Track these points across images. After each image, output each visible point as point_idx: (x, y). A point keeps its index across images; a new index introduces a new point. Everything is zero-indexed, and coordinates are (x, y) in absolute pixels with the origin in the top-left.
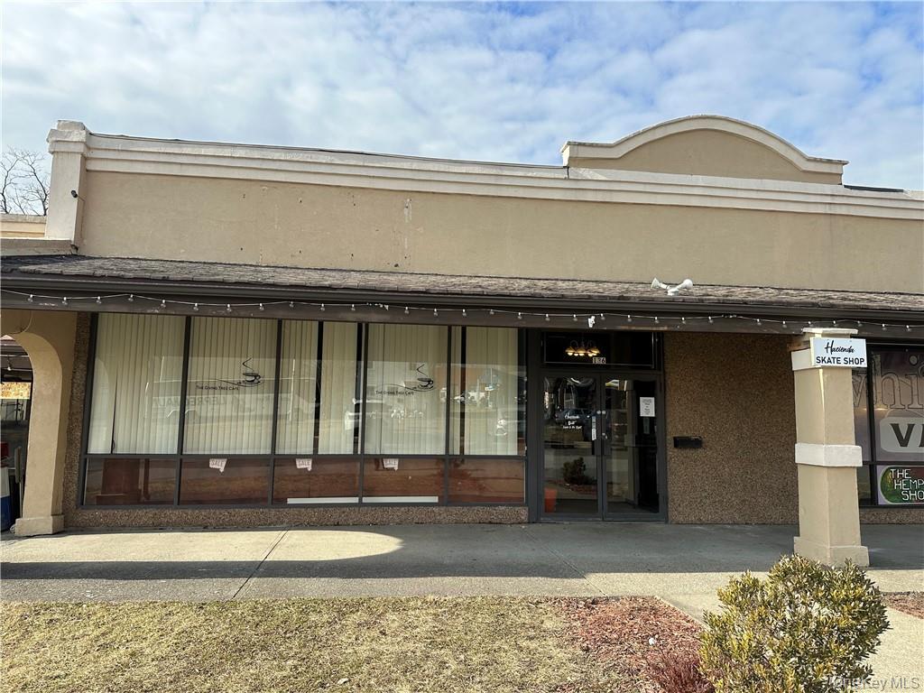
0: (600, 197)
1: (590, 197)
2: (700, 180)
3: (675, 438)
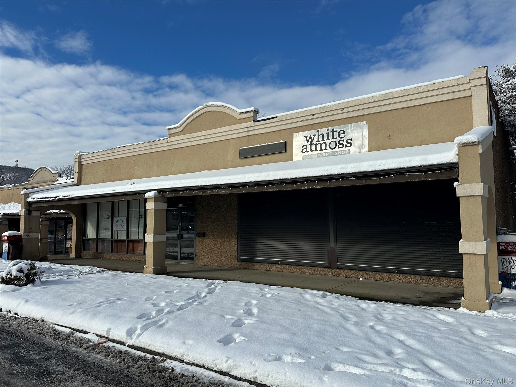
0: (176, 147)
2: (203, 133)
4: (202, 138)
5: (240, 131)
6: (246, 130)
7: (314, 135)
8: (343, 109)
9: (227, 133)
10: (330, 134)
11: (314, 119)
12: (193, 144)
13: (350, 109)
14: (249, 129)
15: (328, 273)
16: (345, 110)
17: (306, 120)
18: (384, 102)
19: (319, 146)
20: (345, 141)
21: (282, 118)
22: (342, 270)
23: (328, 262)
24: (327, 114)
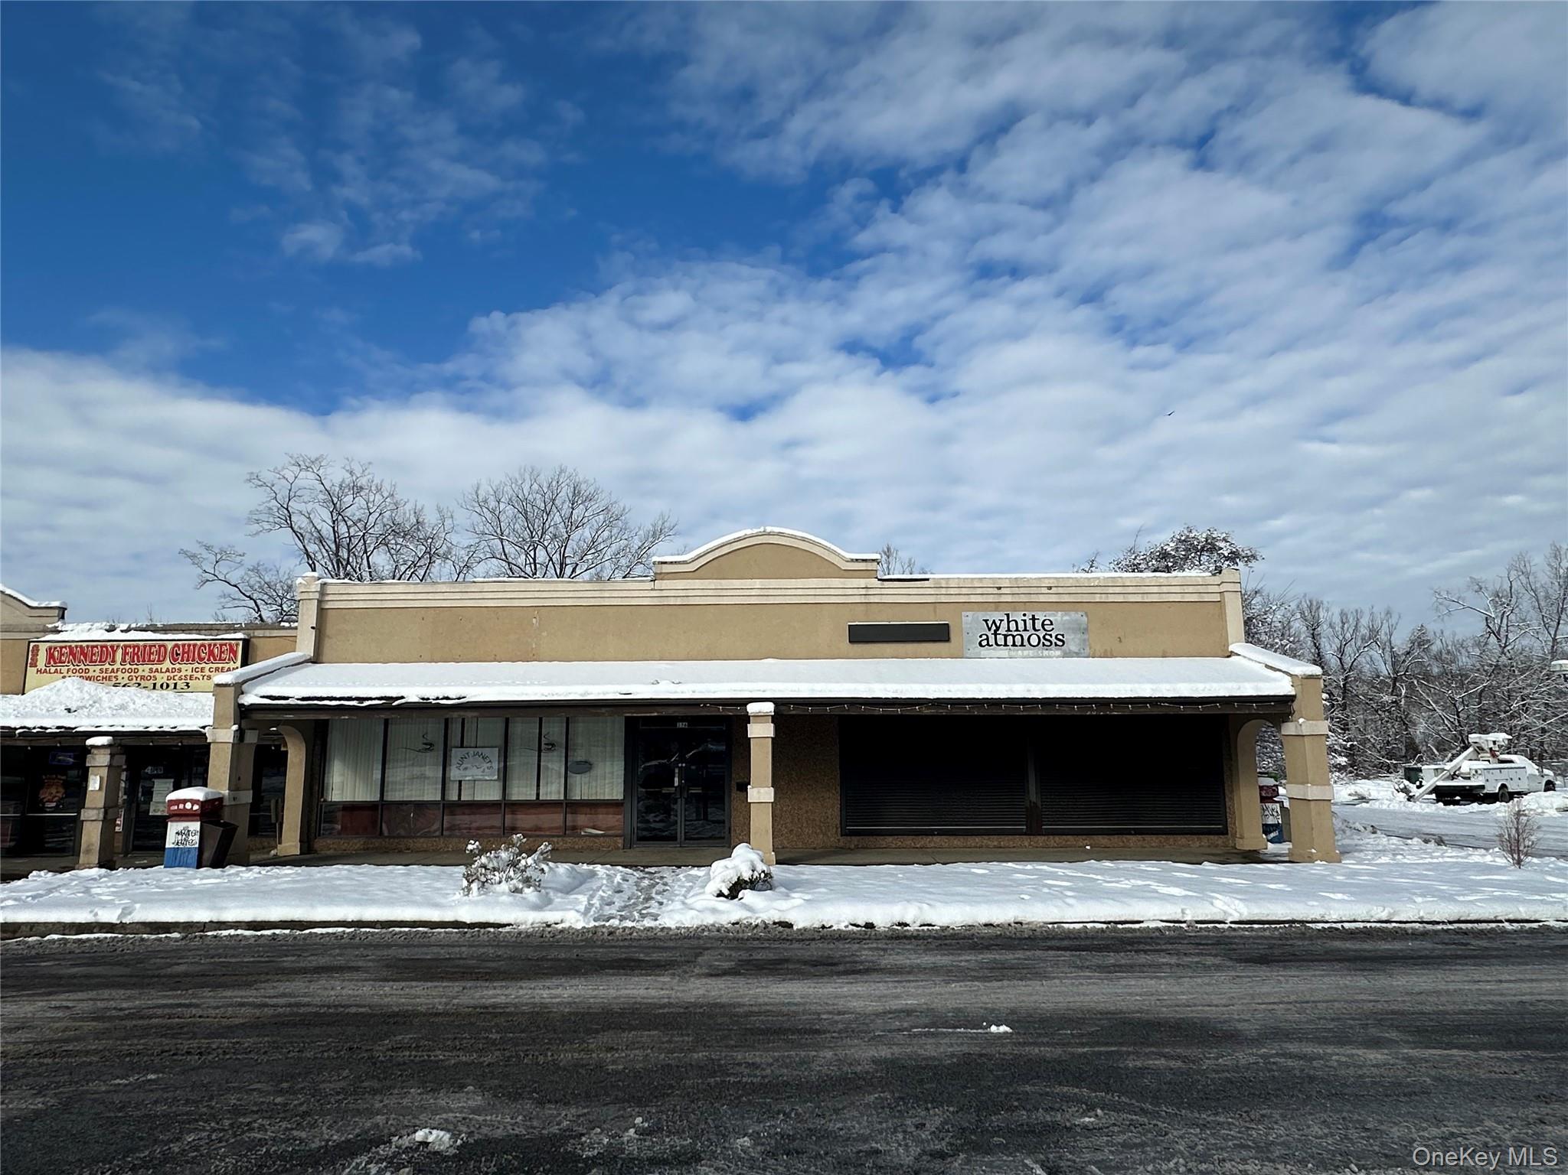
0: (679, 601)
1: (672, 601)
2: (758, 583)
3: (737, 783)
4: (753, 592)
5: (850, 592)
6: (863, 592)
7: (1001, 621)
8: (1050, 588)
9: (818, 592)
10: (1029, 623)
11: (1001, 594)
12: (725, 601)
13: (1061, 590)
14: (871, 592)
15: (1026, 844)
16: (1054, 590)
17: (987, 594)
18: (1111, 590)
19: (1010, 639)
20: (1054, 635)
21: (940, 583)
22: (1051, 837)
23: (1026, 825)
24: (1022, 590)
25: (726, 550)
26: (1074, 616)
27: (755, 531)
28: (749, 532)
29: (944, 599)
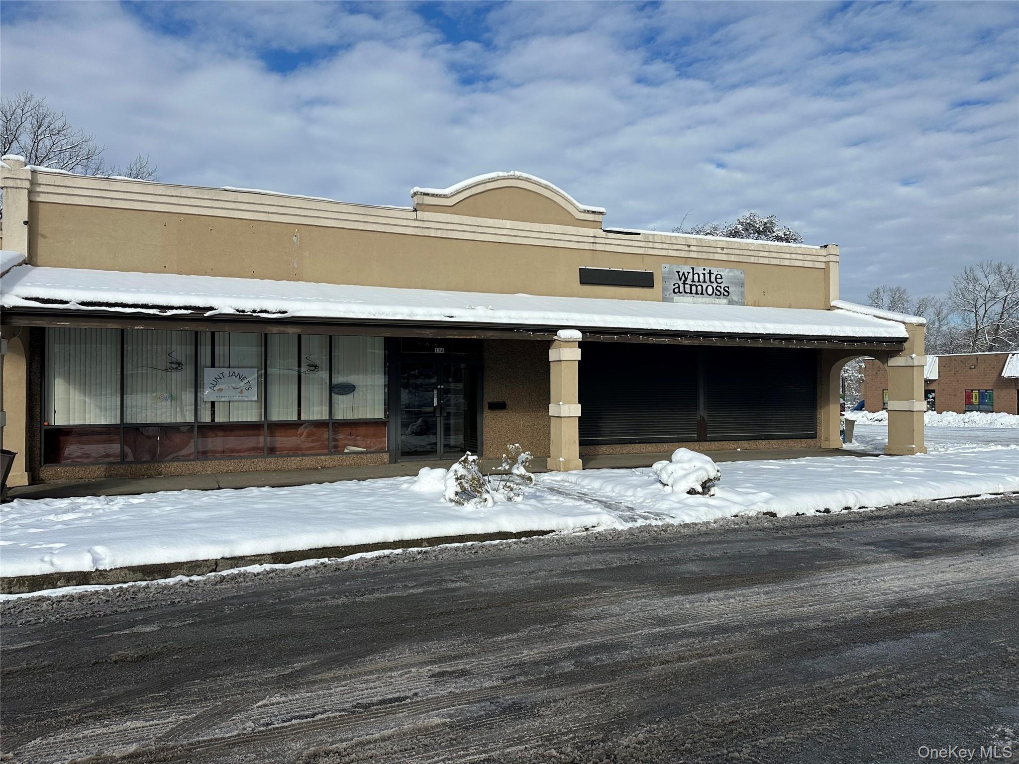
0: (439, 234)
1: (432, 233)
2: (508, 224)
3: (489, 403)
4: (504, 232)
5: (582, 239)
6: (592, 240)
7: (689, 273)
8: (723, 249)
9: (557, 237)
10: (707, 276)
11: (690, 251)
12: (481, 238)
13: (730, 251)
14: (598, 240)
16: (725, 251)
17: (680, 250)
18: (762, 254)
20: (722, 287)
21: (648, 238)
22: (713, 443)
23: (697, 434)
24: (705, 249)
25: (481, 189)
26: (737, 273)
27: (506, 174)
28: (501, 174)
29: (651, 252)
